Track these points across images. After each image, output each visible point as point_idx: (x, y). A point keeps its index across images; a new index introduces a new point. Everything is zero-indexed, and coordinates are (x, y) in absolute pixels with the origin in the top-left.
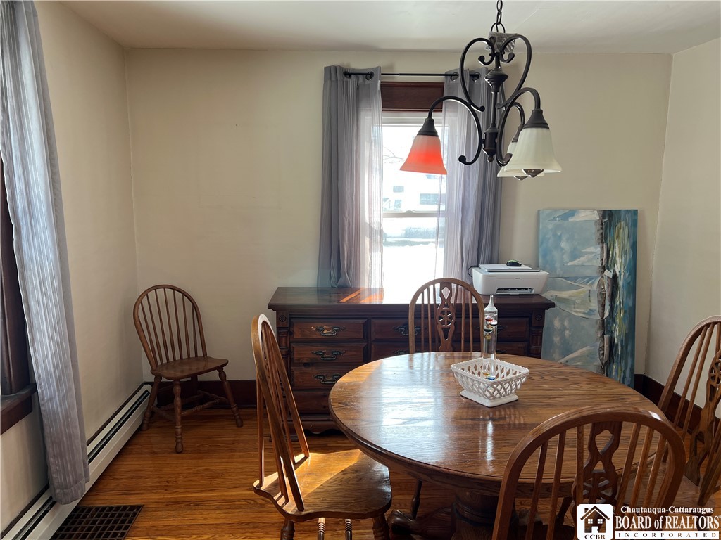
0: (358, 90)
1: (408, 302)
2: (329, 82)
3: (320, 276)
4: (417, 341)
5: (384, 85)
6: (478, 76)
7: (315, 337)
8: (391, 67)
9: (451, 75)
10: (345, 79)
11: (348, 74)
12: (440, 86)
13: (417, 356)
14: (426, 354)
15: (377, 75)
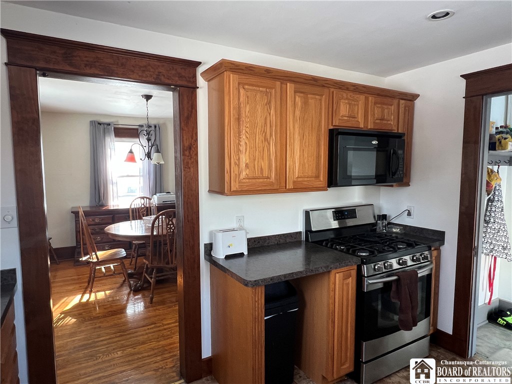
0: (104, 130)
1: (129, 207)
2: (92, 127)
3: (91, 201)
4: (133, 216)
5: (115, 129)
6: (151, 127)
7: (91, 223)
8: (117, 122)
9: (141, 126)
10: (99, 126)
11: (100, 124)
12: (137, 129)
13: (133, 221)
14: (136, 221)
15: (112, 125)
